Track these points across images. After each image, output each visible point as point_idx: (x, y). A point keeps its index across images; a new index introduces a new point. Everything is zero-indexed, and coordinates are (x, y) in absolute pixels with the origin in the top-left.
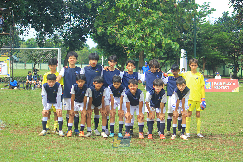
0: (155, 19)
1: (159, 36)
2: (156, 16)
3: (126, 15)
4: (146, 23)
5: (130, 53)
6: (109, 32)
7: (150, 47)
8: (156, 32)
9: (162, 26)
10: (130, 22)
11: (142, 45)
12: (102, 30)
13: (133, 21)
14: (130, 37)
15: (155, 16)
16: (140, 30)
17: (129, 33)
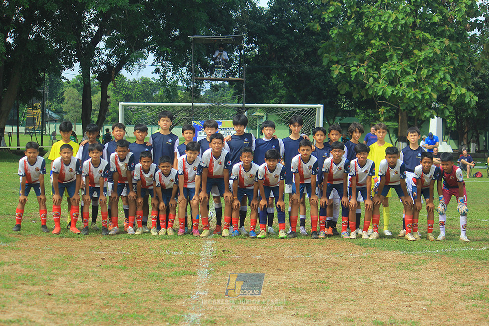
0: (439, 52)
1: (445, 83)
2: (439, 46)
3: (385, 43)
4: (422, 58)
5: (385, 111)
6: (353, 74)
7: (427, 101)
8: (440, 74)
9: (449, 65)
10: (391, 56)
11: (416, 97)
12: (340, 71)
13: (396, 53)
14: (392, 82)
15: (437, 46)
16: (411, 71)
17: (391, 75)
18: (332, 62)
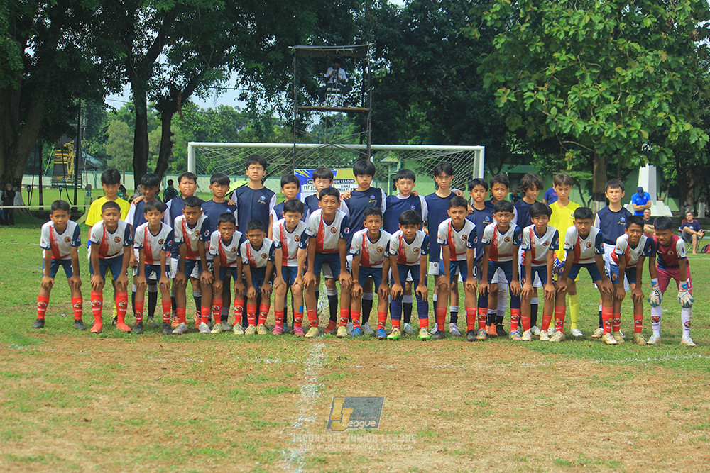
0: (651, 71)
1: (661, 115)
2: (652, 62)
3: (573, 58)
4: (627, 79)
5: (574, 157)
6: (528, 102)
7: (635, 142)
8: (653, 102)
9: (666, 90)
10: (583, 76)
11: (618, 135)
12: (509, 98)
13: (590, 72)
14: (584, 114)
15: (649, 62)
16: (612, 98)
17: (583, 104)
18: (497, 85)
